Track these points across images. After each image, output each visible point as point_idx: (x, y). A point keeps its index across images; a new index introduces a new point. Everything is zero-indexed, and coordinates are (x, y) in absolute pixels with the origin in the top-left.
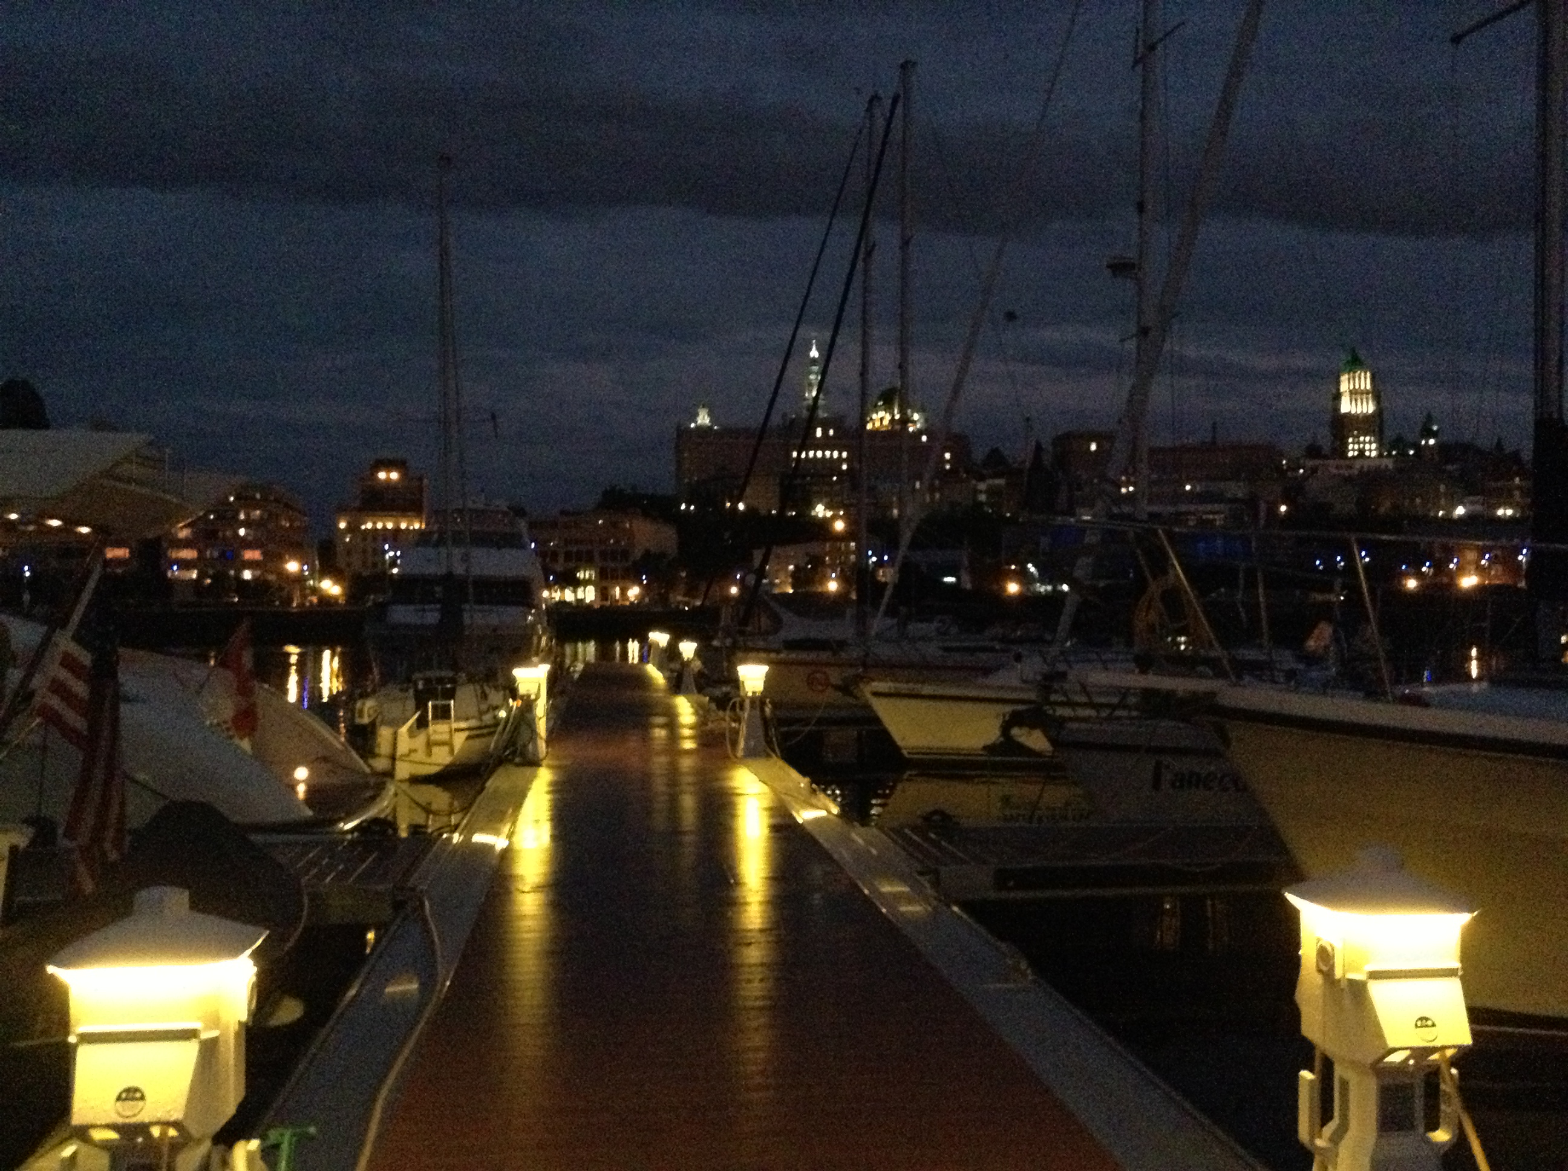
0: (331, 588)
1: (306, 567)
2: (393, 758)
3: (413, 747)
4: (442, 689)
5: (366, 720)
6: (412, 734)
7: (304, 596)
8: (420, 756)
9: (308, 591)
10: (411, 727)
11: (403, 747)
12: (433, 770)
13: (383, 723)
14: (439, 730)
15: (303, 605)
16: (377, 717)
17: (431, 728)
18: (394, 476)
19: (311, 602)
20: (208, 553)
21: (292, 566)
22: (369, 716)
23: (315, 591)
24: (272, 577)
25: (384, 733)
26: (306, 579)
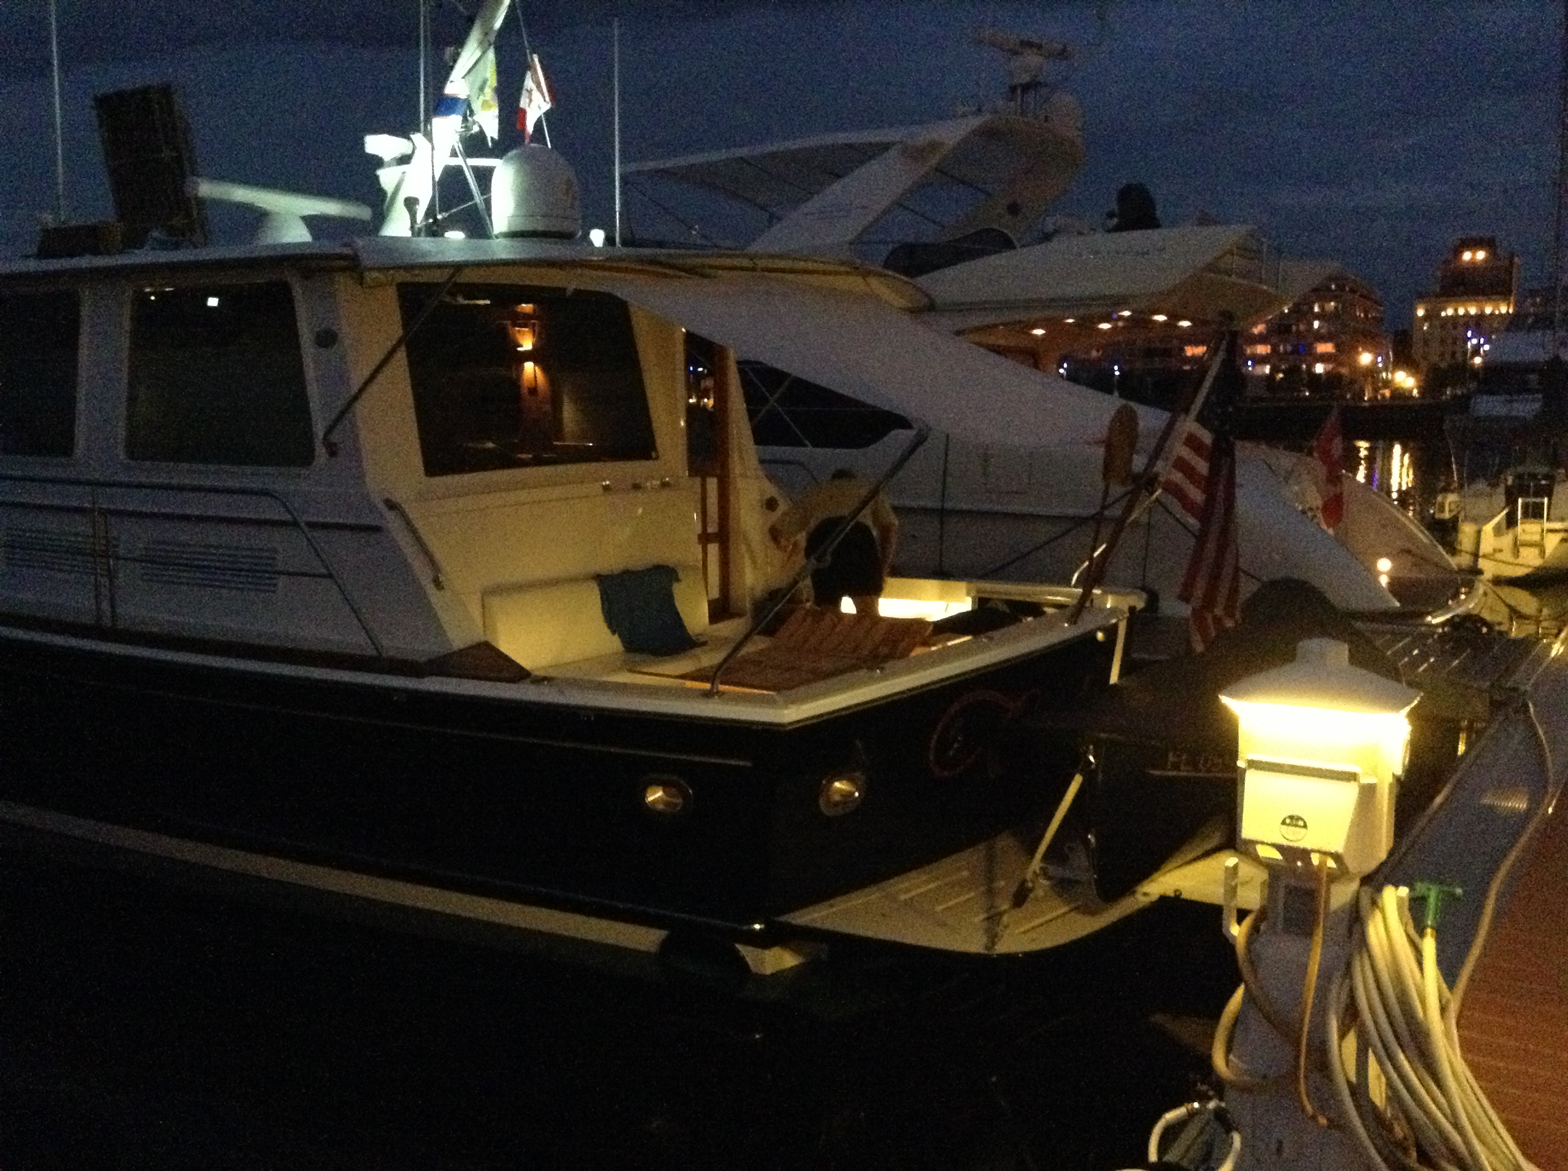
0: (1405, 380)
1: (1380, 359)
2: (1476, 555)
3: (1499, 546)
4: (1535, 486)
5: (1447, 515)
6: (1498, 531)
7: (1376, 390)
8: (1507, 556)
9: (1380, 384)
10: (1498, 524)
11: (1486, 546)
12: (1520, 572)
13: (1466, 518)
14: (1529, 530)
15: (1376, 398)
16: (1459, 513)
17: (1520, 528)
18: (1481, 255)
19: (1383, 396)
20: (1281, 348)
21: (1365, 359)
22: (1450, 511)
23: (1387, 384)
24: (1344, 371)
25: (1467, 530)
26: (1380, 371)
